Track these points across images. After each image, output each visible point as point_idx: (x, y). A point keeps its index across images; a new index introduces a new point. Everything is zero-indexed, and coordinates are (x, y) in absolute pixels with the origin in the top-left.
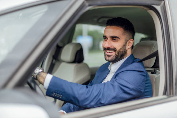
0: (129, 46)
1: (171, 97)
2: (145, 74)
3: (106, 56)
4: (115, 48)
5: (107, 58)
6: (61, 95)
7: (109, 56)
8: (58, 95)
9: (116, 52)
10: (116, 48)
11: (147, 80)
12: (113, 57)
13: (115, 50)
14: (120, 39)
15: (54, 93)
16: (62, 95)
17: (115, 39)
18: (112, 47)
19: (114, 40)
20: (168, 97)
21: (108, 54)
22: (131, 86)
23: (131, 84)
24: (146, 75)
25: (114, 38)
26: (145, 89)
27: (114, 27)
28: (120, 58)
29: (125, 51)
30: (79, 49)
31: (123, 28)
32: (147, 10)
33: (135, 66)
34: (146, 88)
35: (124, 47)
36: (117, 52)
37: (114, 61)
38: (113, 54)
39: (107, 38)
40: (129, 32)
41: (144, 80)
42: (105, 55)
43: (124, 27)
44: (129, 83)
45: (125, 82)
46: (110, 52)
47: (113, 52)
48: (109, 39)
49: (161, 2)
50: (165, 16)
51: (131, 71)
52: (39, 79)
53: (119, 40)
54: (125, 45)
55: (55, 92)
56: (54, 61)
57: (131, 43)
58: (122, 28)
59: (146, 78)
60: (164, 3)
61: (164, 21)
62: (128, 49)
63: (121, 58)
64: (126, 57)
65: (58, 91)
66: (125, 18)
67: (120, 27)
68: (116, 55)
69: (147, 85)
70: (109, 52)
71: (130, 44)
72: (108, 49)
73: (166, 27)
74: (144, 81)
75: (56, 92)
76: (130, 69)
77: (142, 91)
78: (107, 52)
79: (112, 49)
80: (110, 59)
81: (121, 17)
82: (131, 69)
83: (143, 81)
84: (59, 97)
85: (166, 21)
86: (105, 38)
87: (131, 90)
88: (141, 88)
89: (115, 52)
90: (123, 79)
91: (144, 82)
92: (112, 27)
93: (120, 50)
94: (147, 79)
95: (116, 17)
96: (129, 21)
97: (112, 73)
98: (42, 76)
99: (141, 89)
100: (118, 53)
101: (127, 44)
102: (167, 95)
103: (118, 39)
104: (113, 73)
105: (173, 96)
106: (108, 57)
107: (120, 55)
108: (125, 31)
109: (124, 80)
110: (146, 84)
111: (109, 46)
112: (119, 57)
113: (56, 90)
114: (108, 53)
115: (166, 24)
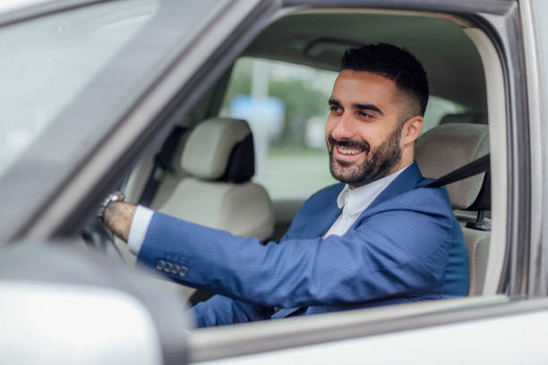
0: (408, 138)
1: (520, 299)
2: (450, 226)
3: (336, 164)
4: (366, 143)
5: (338, 170)
6: (185, 268)
7: (344, 164)
8: (175, 268)
9: (367, 154)
10: (368, 141)
11: (454, 245)
12: (357, 168)
13: (364, 147)
14: (382, 114)
15: (163, 263)
16: (186, 266)
17: (369, 112)
18: (356, 139)
19: (365, 115)
20: (513, 300)
21: (342, 157)
22: (402, 256)
23: (403, 249)
24: (454, 228)
25: (363, 111)
26: (447, 272)
27: (366, 74)
28: (379, 172)
29: (394, 153)
30: (241, 137)
31: (396, 79)
32: (465, 27)
33: (422, 197)
34: (449, 269)
35: (395, 141)
36: (370, 153)
37: (358, 181)
38: (358, 159)
39: (343, 109)
40: (412, 95)
41: (445, 242)
42: (331, 161)
43: (398, 76)
44: (399, 247)
45: (386, 241)
46: (349, 152)
47: (357, 152)
48: (348, 111)
49: (509, 5)
50: (518, 51)
51: (407, 213)
52: (111, 223)
53: (380, 117)
54: (396, 134)
55: (165, 260)
56: (159, 173)
57: (415, 128)
58: (392, 79)
59: (454, 238)
60: (518, 10)
61: (514, 65)
62: (406, 145)
63: (383, 173)
64: (398, 170)
65: (173, 255)
66: (401, 48)
67: (385, 76)
68: (366, 162)
69: (453, 260)
70: (345, 151)
71: (413, 131)
72: (345, 143)
73: (519, 85)
74: (445, 245)
75: (168, 257)
76: (403, 207)
77: (437, 276)
78: (340, 153)
79: (358, 144)
80: (346, 173)
81: (390, 43)
82: (407, 208)
83: (442, 246)
84: (178, 274)
85: (520, 65)
86: (336, 106)
87: (401, 266)
88: (434, 268)
89: (364, 154)
90: (379, 233)
91: (444, 251)
92: (359, 74)
93: (380, 148)
94: (455, 241)
95: (375, 44)
96: (413, 60)
97: (346, 218)
98: (121, 214)
99: (433, 270)
100: (375, 157)
101: (405, 131)
102: (509, 295)
103: (377, 113)
104: (351, 217)
105: (527, 298)
106: (340, 167)
107: (379, 163)
108: (400, 90)
109: (384, 235)
110: (451, 255)
111: (348, 135)
112: (376, 170)
113: (166, 254)
114: (343, 154)
115: (518, 74)
